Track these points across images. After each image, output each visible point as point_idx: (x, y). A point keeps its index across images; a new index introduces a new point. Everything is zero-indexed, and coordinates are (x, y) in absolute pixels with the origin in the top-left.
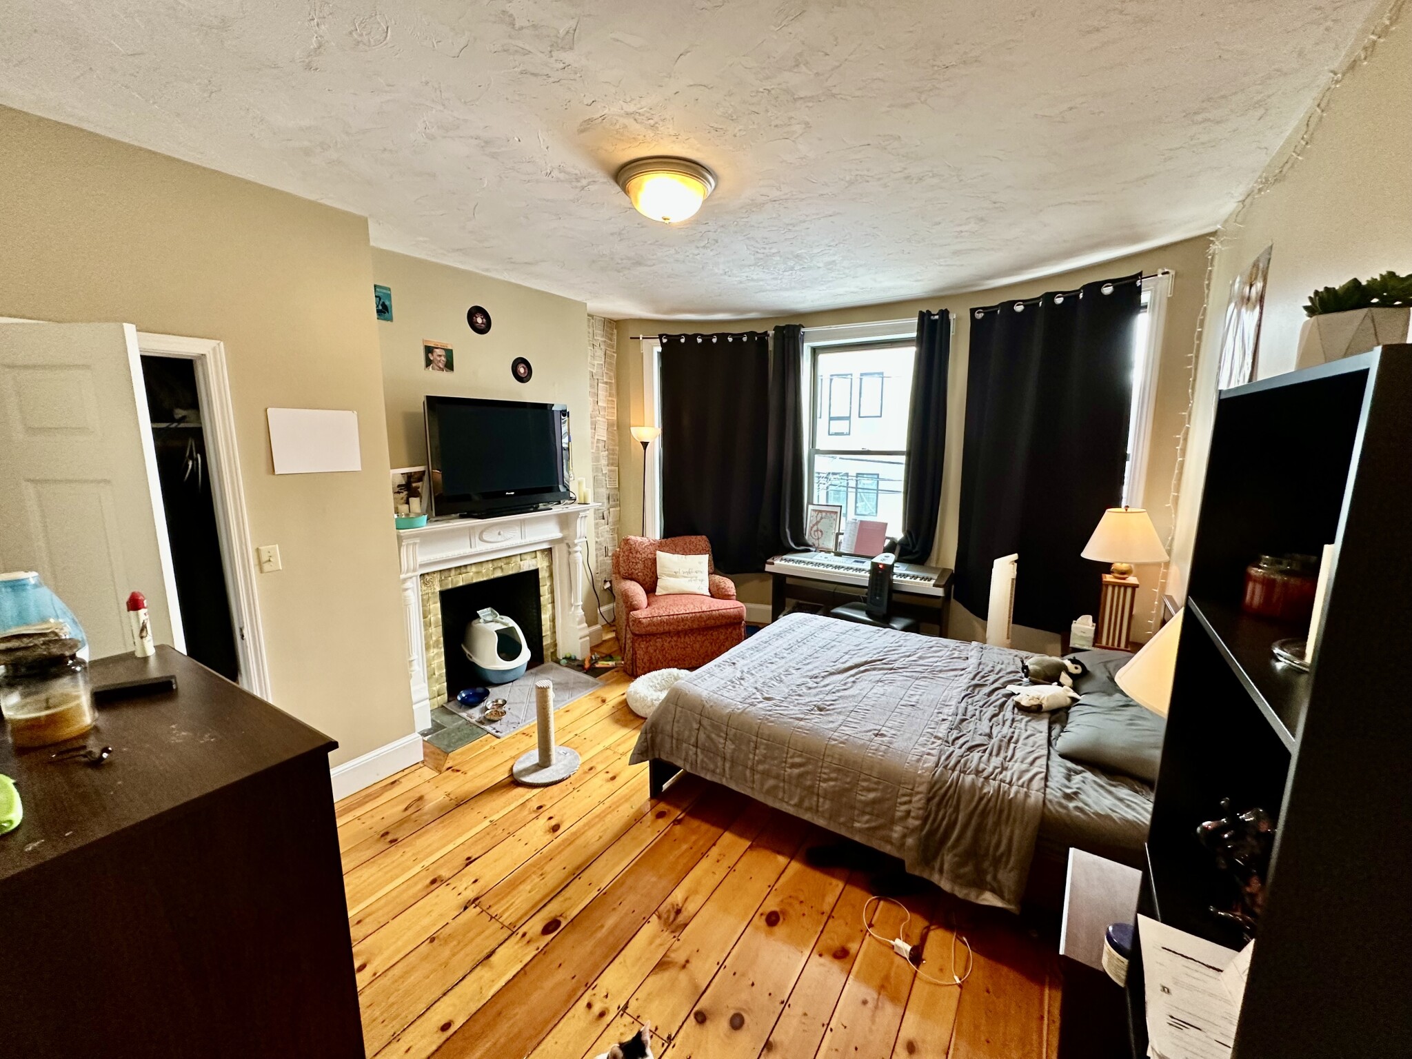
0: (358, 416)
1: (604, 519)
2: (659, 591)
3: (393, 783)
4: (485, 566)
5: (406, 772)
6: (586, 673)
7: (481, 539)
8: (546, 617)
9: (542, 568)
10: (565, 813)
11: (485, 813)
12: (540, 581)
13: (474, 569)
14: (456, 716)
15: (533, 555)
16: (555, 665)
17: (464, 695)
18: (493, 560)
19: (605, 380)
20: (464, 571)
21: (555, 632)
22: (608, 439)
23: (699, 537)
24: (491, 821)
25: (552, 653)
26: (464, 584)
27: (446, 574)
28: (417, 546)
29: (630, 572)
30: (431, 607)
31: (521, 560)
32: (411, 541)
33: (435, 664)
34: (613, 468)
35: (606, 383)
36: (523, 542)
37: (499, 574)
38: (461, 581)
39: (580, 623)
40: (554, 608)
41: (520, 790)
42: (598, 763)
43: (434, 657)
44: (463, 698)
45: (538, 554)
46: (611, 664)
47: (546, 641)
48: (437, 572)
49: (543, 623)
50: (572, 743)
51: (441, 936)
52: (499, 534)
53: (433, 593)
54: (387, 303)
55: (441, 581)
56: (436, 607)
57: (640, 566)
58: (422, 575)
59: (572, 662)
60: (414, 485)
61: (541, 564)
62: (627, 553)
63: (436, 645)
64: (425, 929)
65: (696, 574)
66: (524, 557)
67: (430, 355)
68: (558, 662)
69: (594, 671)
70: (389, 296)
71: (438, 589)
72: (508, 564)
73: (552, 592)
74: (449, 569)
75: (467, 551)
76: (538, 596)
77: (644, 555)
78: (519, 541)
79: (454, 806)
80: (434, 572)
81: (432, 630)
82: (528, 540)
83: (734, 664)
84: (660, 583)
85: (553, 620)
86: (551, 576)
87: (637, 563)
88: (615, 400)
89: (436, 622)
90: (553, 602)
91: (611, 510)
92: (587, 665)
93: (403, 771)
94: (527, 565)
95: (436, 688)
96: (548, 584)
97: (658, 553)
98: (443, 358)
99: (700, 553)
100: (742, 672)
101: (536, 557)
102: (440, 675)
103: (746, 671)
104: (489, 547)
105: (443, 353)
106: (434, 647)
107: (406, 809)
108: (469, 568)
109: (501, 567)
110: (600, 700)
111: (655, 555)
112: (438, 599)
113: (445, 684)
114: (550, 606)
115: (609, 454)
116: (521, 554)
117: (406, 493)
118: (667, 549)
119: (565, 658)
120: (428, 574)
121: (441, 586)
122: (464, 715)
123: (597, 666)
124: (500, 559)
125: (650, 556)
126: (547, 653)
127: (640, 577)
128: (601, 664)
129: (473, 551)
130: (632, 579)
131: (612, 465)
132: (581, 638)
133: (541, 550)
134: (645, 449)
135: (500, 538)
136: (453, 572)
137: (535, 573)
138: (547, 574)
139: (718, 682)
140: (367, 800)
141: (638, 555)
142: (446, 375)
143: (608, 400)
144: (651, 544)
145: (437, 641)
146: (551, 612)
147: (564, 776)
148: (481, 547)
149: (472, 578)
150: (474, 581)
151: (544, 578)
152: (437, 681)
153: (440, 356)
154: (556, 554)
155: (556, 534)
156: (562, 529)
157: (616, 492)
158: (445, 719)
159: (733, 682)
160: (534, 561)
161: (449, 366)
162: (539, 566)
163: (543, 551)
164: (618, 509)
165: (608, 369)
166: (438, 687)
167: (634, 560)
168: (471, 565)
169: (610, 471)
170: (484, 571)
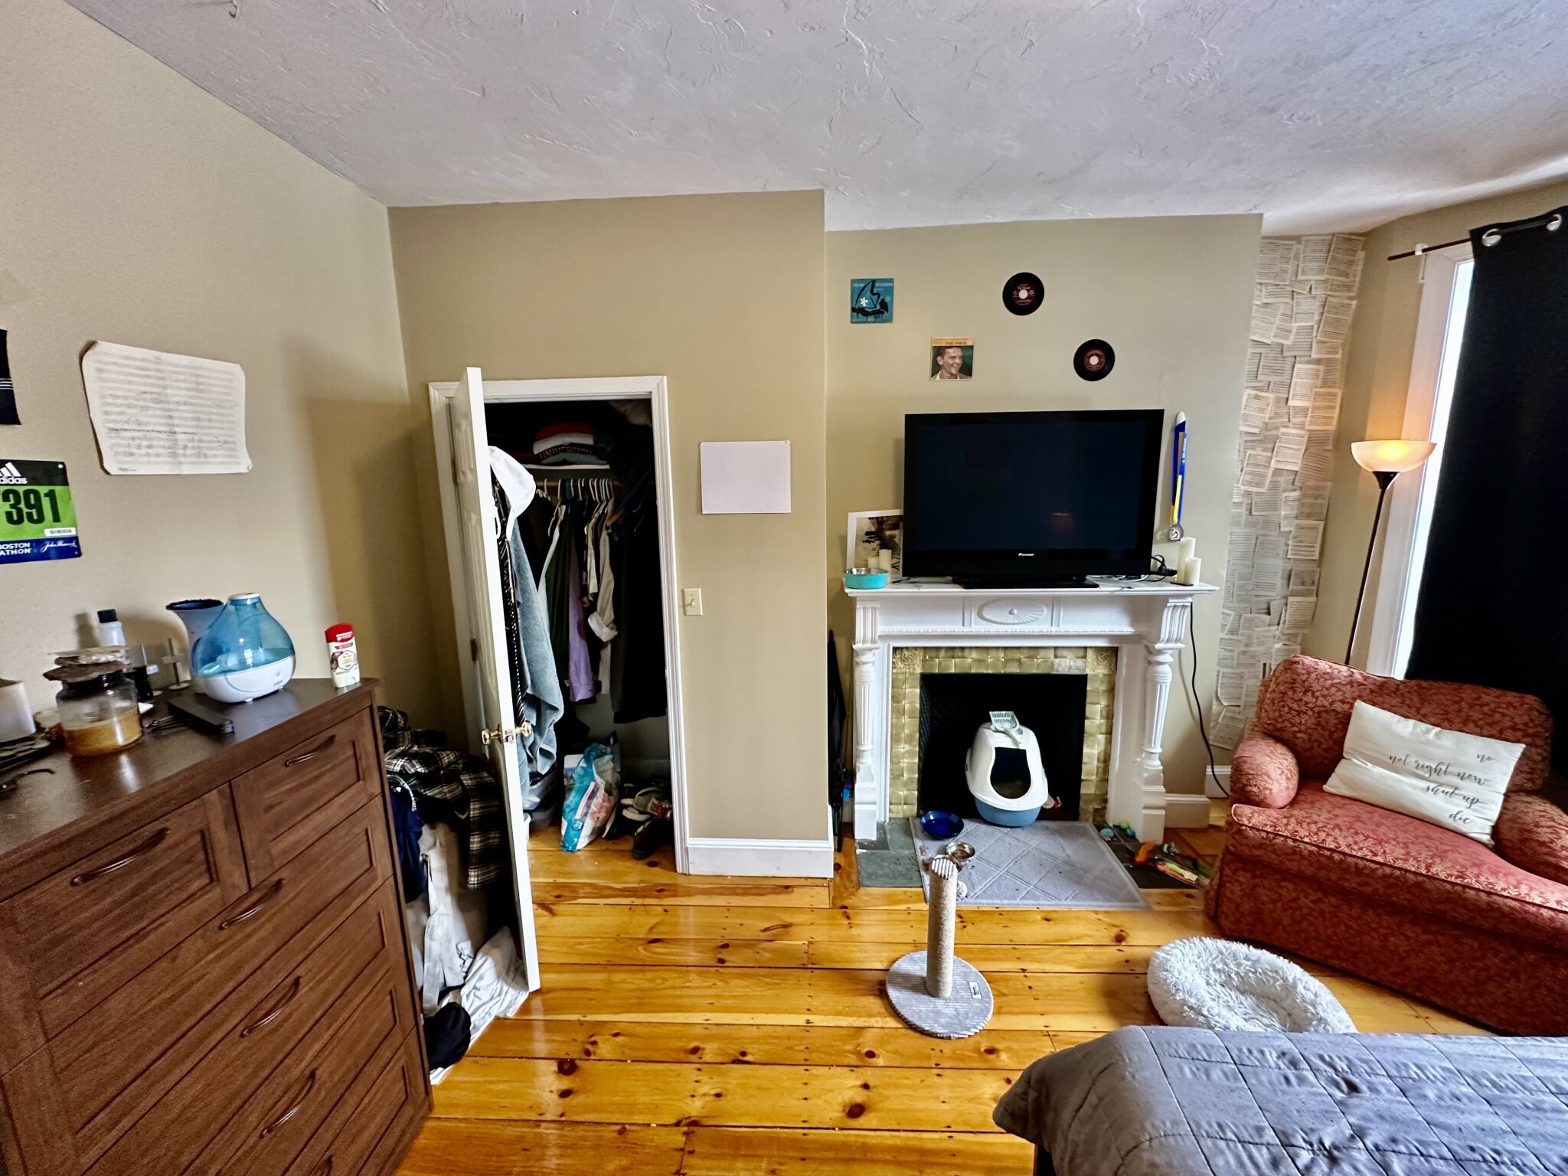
0: (791, 446)
1: (1269, 613)
2: (1333, 785)
3: (787, 887)
4: (993, 653)
5: (809, 882)
6: (1130, 870)
7: (980, 615)
8: (1092, 751)
9: (1095, 675)
10: (887, 1098)
11: (815, 1003)
12: (1088, 694)
13: (974, 655)
14: (910, 840)
15: (1081, 653)
16: (1093, 831)
17: (932, 818)
18: (1005, 648)
19: (1314, 356)
20: (960, 654)
21: (1107, 780)
22: (1305, 467)
23: (1511, 697)
24: (808, 1022)
25: (1096, 810)
26: (958, 671)
27: (933, 654)
28: (878, 612)
29: (1279, 725)
30: (907, 691)
31: (1056, 657)
32: (869, 605)
33: (904, 763)
34: (1310, 522)
35: (1318, 362)
36: (1054, 630)
37: (1013, 669)
38: (953, 667)
39: (1150, 781)
40: (1109, 742)
41: (874, 1003)
42: (1008, 1050)
43: (904, 754)
44: (929, 821)
45: (1090, 653)
46: (1189, 876)
47: (1088, 789)
48: (920, 648)
49: (1085, 759)
50: (1005, 980)
51: (630, 1136)
52: (1011, 613)
53: (912, 674)
54: (888, 299)
55: (924, 661)
56: (913, 694)
57: (1308, 720)
58: (895, 649)
59: (1123, 843)
60: (888, 533)
61: (1095, 669)
62: (1282, 688)
63: (909, 741)
64: (632, 1108)
65: (1457, 781)
66: (1060, 653)
67: (939, 358)
68: (1100, 826)
69: (1147, 873)
70: (890, 291)
71: (919, 670)
72: (1031, 658)
73: (1110, 716)
74: (938, 649)
75: (957, 628)
76: (1082, 717)
77: (1322, 701)
78: (1046, 628)
79: (799, 964)
80: (916, 648)
81: (905, 720)
82: (1063, 629)
83: (1353, 1088)
84: (1341, 769)
85: (1106, 760)
86: (1111, 691)
87: (1299, 713)
88: (1339, 392)
89: (912, 712)
90: (1109, 733)
91: (1291, 599)
92: (1141, 857)
93: (806, 878)
94: (1067, 665)
95: (903, 793)
96: (1103, 703)
97: (1359, 704)
98: (958, 361)
99: (1501, 736)
100: (1359, 1134)
101: (1085, 657)
102: (910, 779)
103: (1373, 1138)
104: (993, 629)
105: (957, 353)
106: (906, 742)
107: (765, 930)
108: (967, 652)
109: (1019, 661)
110: (1115, 931)
111: (1352, 706)
112: (917, 683)
113: (916, 793)
114: (1102, 738)
115: (1304, 496)
116: (1056, 648)
117: (878, 542)
118: (1396, 701)
119: (1117, 827)
120: (907, 648)
121: (923, 667)
122: (919, 843)
123: (1160, 867)
124: (1019, 648)
125: (1338, 706)
126: (1087, 807)
127: (1298, 742)
128: (1171, 867)
129: (966, 630)
130: (1279, 740)
131: (1309, 516)
132: (1146, 808)
133: (1096, 648)
134: (1383, 487)
135: (1011, 619)
136: (942, 653)
137: (1081, 681)
138: (1103, 688)
139: (1240, 1108)
140: (755, 891)
141: (1309, 698)
142: (961, 383)
143: (1316, 394)
144: (1351, 683)
145: (911, 736)
146: (1102, 748)
147: (939, 1030)
148: (977, 627)
149: (970, 667)
150: (973, 671)
151: (1096, 691)
152: (905, 785)
153: (954, 357)
154: (1123, 659)
155: (1124, 628)
156: (1134, 622)
157: (1313, 567)
158: (896, 838)
159: (1287, 1144)
160: (1080, 663)
161: (966, 370)
162: (1088, 672)
163: (1099, 650)
164: (1313, 599)
165: (1326, 333)
166: (905, 792)
167: (1295, 706)
168: (971, 648)
169: (1299, 527)
170: (990, 660)
